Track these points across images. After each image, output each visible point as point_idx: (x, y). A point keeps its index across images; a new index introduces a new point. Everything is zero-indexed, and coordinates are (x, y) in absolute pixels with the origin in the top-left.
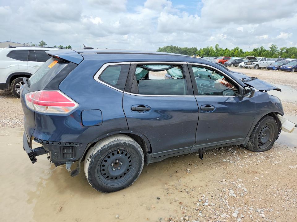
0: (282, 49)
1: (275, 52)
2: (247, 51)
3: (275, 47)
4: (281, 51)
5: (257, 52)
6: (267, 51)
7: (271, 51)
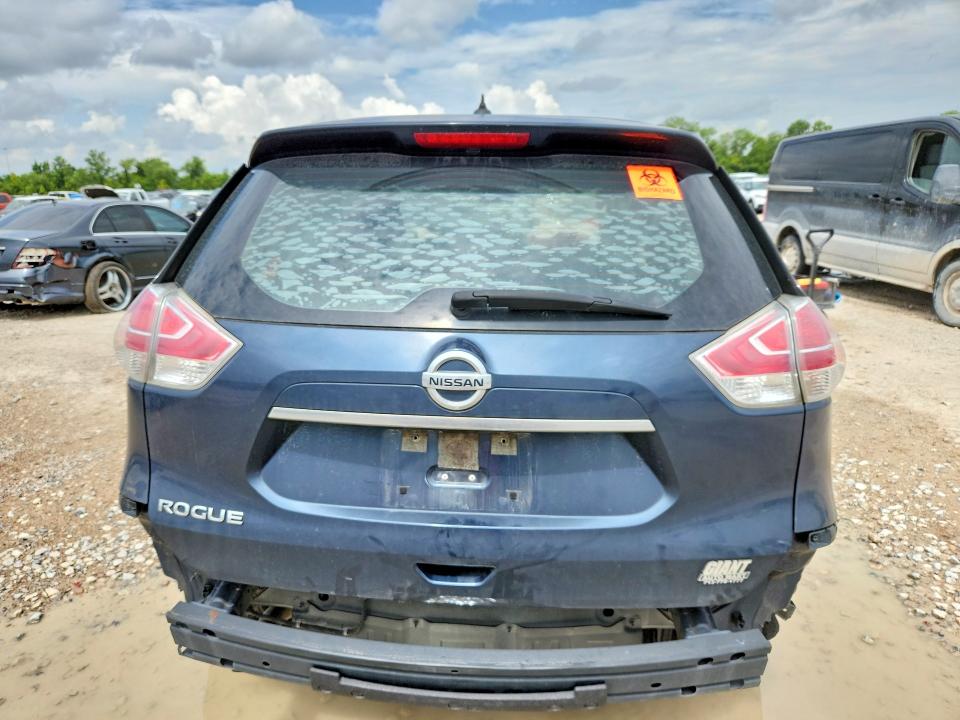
0: (126, 165)
1: (106, 174)
2: (13, 174)
3: (101, 157)
4: (123, 170)
5: (49, 176)
6: (81, 171)
7: (95, 172)
